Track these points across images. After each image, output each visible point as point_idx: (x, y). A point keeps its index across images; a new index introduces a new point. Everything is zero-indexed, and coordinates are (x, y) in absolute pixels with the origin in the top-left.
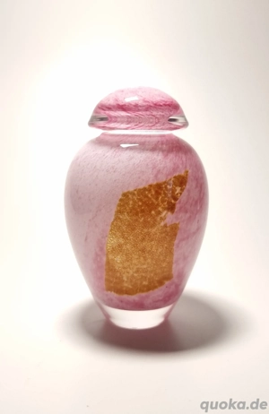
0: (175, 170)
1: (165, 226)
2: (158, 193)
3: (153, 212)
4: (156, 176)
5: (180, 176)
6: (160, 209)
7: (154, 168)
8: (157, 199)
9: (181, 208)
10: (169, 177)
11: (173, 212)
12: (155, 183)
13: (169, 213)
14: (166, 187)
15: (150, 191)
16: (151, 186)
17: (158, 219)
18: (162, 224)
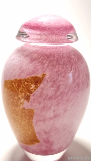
0: (33, 72)
1: (24, 108)
2: (19, 86)
3: (16, 98)
4: (20, 74)
5: (36, 77)
6: (20, 96)
7: (20, 68)
8: (18, 89)
9: (34, 100)
10: (28, 77)
11: (28, 101)
12: (18, 79)
13: (26, 101)
14: (24, 83)
15: (15, 83)
16: (16, 80)
17: (19, 103)
18: (22, 107)
